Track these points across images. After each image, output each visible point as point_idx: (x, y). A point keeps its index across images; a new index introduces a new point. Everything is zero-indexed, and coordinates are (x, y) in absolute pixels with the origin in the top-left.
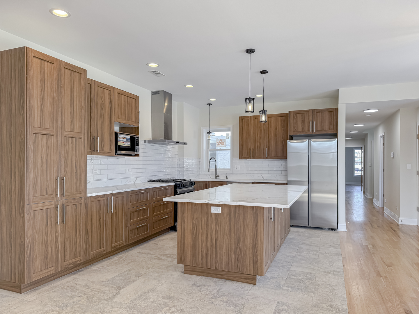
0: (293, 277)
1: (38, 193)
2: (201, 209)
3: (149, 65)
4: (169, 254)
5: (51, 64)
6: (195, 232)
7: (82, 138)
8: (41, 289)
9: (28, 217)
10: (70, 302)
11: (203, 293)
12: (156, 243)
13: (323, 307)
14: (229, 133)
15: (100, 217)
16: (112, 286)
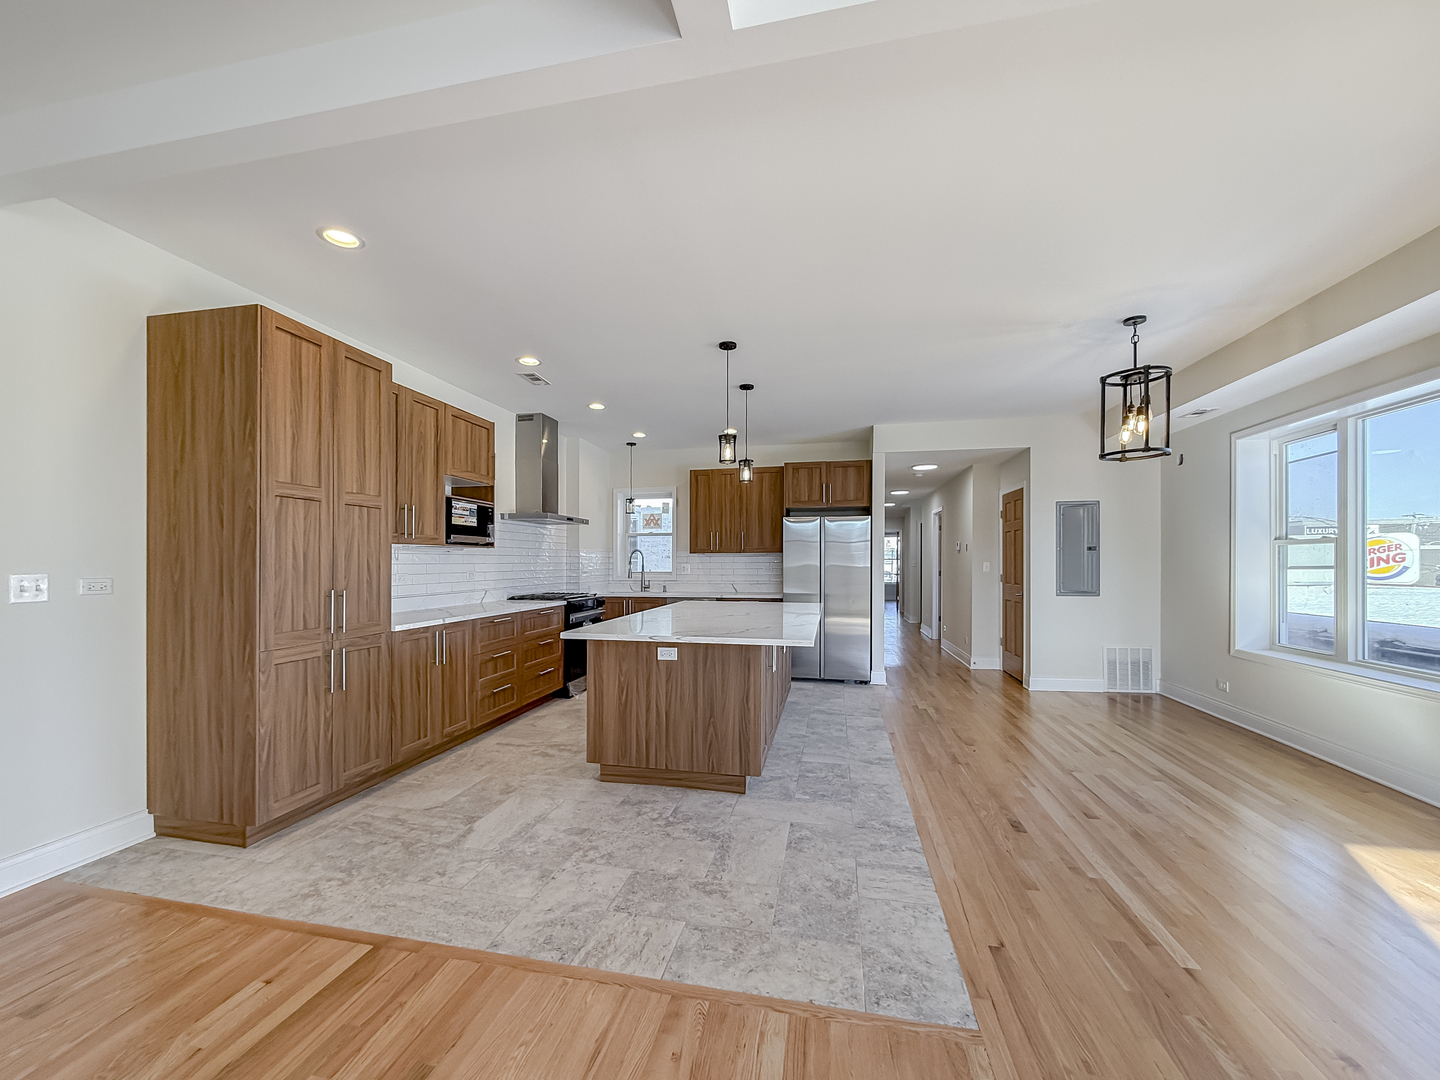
0: (810, 775)
1: (287, 626)
2: (637, 653)
3: (521, 361)
4: (562, 745)
5: (315, 348)
6: (624, 698)
7: (383, 510)
8: (292, 835)
9: (263, 679)
10: (365, 857)
11: (645, 817)
12: (531, 722)
13: (873, 827)
14: (670, 501)
15: (418, 673)
16: (454, 815)
